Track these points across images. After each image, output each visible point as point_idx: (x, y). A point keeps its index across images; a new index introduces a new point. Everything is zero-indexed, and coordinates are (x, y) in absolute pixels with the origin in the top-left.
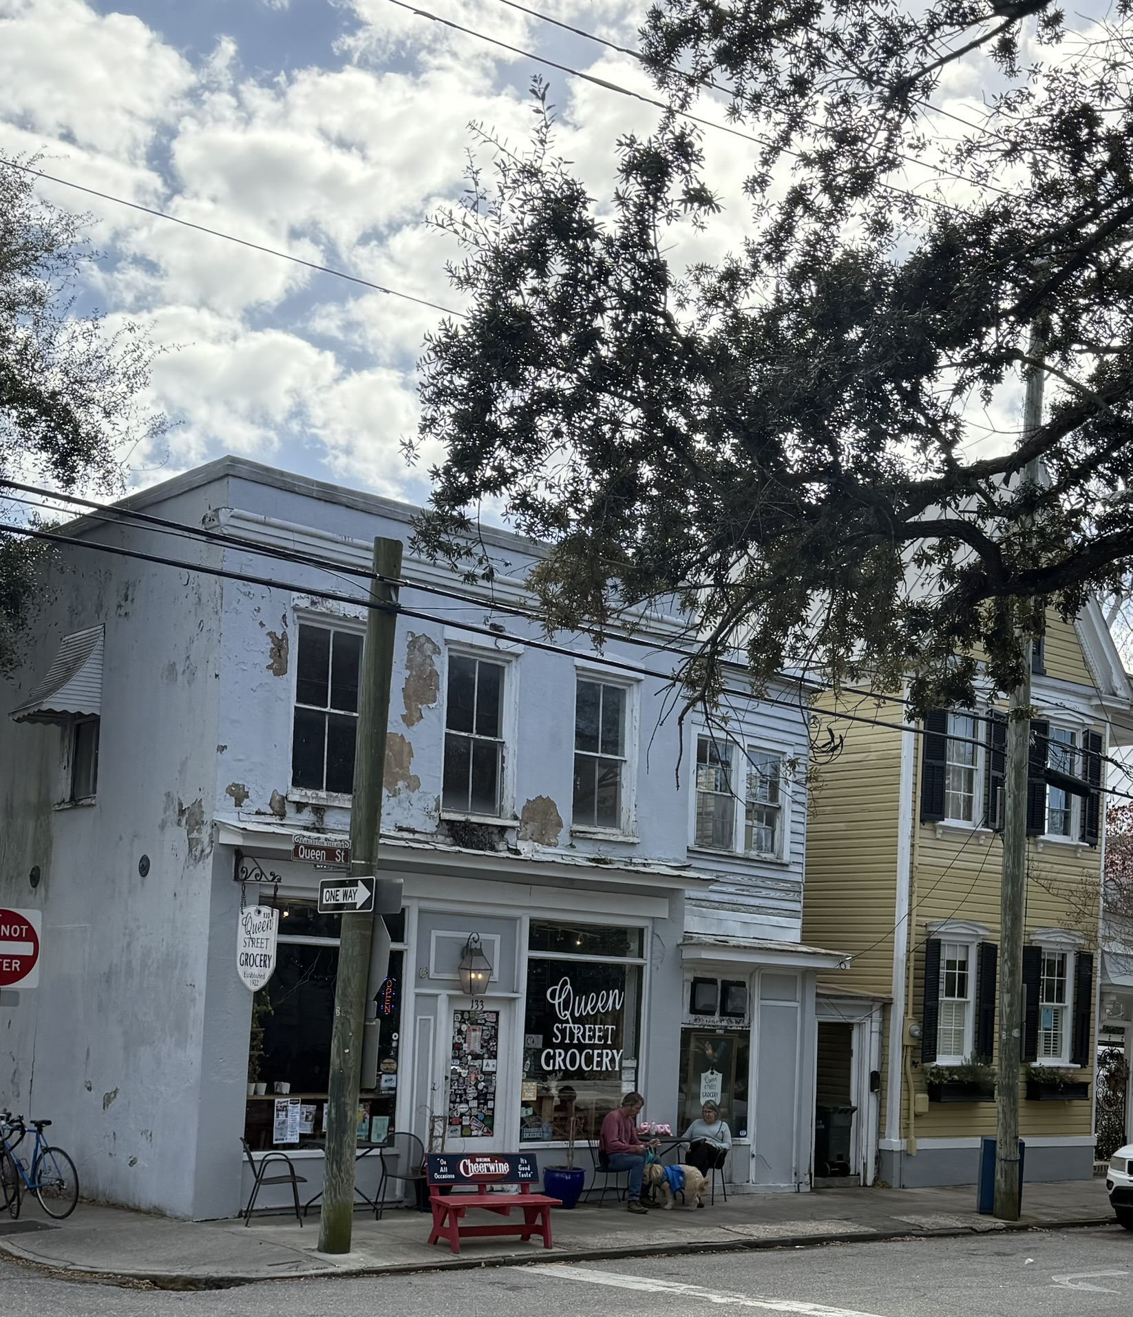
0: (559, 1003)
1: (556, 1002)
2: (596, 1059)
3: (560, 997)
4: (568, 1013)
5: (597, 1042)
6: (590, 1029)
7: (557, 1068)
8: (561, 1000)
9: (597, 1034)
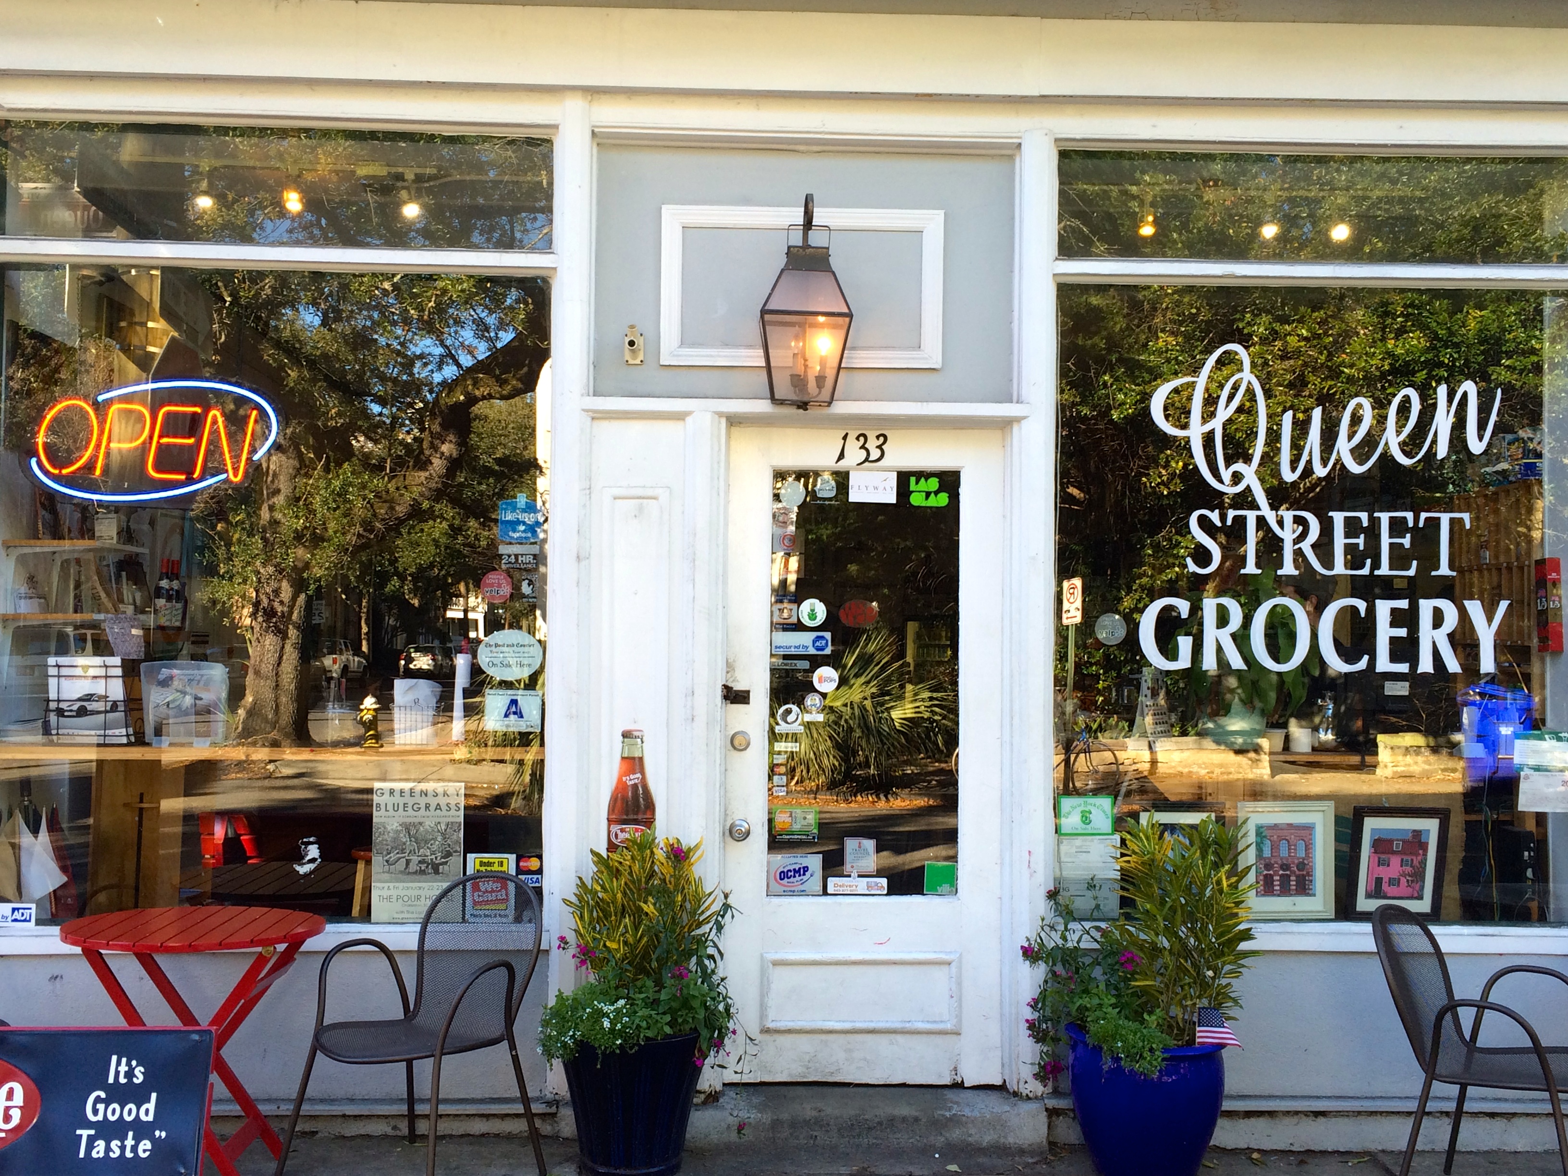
0: (1208, 440)
1: (1195, 432)
2: (1385, 632)
3: (1208, 415)
4: (1250, 473)
5: (1384, 570)
6: (1352, 527)
7: (1209, 663)
8: (1216, 425)
9: (1385, 541)
